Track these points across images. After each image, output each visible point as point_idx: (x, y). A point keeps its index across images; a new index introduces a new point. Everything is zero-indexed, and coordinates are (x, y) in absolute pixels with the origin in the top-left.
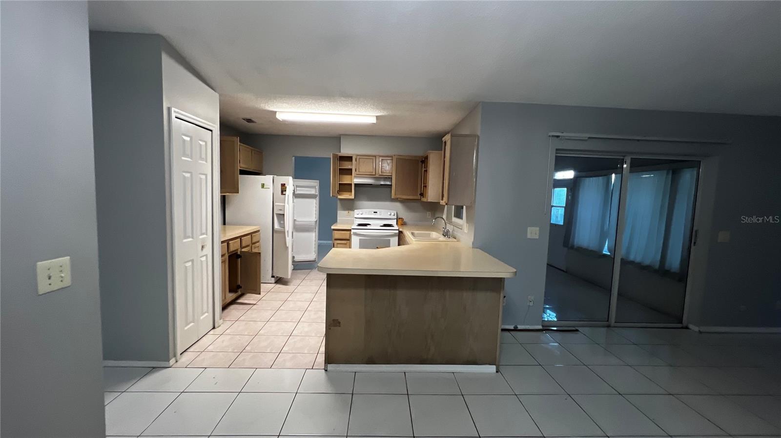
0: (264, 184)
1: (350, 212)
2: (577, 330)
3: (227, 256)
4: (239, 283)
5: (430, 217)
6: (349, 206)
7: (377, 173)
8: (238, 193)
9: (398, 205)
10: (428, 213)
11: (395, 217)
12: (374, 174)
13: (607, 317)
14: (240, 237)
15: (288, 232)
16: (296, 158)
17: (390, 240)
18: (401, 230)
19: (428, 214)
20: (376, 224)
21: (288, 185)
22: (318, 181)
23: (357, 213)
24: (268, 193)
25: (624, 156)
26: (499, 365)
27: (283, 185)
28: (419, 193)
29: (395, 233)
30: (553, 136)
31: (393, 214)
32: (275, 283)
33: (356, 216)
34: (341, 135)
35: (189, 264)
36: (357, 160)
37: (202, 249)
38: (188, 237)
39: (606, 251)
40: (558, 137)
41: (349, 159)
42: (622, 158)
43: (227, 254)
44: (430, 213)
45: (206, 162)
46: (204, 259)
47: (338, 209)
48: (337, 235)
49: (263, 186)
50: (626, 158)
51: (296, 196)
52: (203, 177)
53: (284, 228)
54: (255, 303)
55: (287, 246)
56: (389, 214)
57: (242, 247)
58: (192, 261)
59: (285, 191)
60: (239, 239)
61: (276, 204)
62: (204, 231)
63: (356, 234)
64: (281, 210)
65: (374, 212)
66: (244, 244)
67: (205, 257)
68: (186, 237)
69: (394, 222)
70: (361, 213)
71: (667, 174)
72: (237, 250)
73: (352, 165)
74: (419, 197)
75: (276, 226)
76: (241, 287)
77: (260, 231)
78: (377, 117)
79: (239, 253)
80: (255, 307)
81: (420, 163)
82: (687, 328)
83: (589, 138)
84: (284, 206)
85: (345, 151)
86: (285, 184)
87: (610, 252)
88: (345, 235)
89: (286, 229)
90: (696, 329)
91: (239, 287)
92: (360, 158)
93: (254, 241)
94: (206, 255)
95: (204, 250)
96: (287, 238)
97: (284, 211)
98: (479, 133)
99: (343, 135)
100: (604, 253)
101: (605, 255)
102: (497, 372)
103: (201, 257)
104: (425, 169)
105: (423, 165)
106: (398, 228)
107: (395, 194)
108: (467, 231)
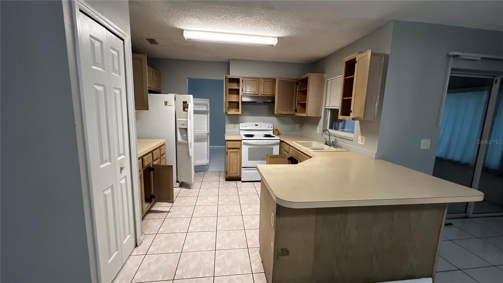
0: (167, 102)
1: (235, 125)
2: (451, 224)
3: (142, 172)
4: (153, 193)
6: (235, 120)
7: (260, 92)
8: (148, 110)
9: (274, 119)
10: (297, 125)
11: (272, 129)
12: (257, 93)
14: (152, 152)
15: (191, 144)
16: (189, 79)
17: (273, 148)
18: (281, 140)
20: (259, 135)
21: (190, 102)
22: (209, 100)
23: (242, 126)
24: (171, 110)
27: (185, 103)
28: (294, 109)
29: (277, 143)
30: (453, 55)
31: (270, 126)
32: (180, 187)
33: (241, 128)
34: (229, 60)
35: (109, 191)
36: (244, 82)
37: (121, 172)
38: (106, 161)
40: (457, 56)
41: (237, 81)
42: (493, 77)
43: (142, 170)
45: (120, 75)
46: (123, 181)
47: (226, 122)
48: (230, 145)
49: (166, 103)
51: (195, 112)
52: (117, 92)
53: (187, 140)
54: (168, 210)
55: (191, 156)
56: (267, 126)
57: (153, 161)
58: (112, 187)
59: (188, 108)
60: (151, 154)
61: (178, 119)
62: (122, 152)
63: (245, 144)
64: (183, 125)
65: (256, 125)
66: (155, 158)
67: (124, 179)
68: (103, 162)
70: (245, 126)
72: (150, 164)
73: (239, 86)
74: (294, 113)
75: (179, 139)
76: (155, 197)
77: (166, 144)
79: (151, 166)
80: (169, 215)
81: (295, 85)
84: (187, 121)
85: (234, 74)
86: (186, 102)
88: (236, 145)
89: (189, 142)
91: (153, 197)
92: (245, 80)
93: (162, 153)
94: (125, 177)
95: (123, 171)
96: (190, 150)
97: (187, 126)
99: (232, 59)
103: (120, 180)
104: (299, 89)
105: (298, 86)
106: (279, 138)
107: (277, 110)
108: (363, 144)
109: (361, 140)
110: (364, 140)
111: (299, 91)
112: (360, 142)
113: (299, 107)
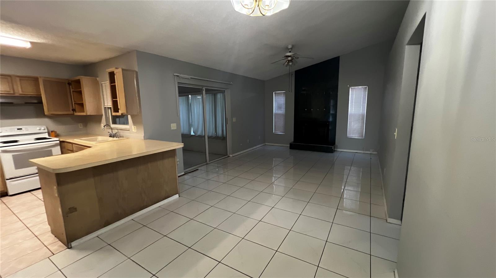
2: (198, 169)
5: (82, 127)
7: (16, 91)
9: (46, 120)
10: (79, 124)
11: (46, 131)
12: (12, 93)
13: (205, 160)
18: (61, 140)
19: (80, 126)
20: (28, 139)
25: (203, 87)
26: (179, 193)
28: (71, 109)
29: (56, 144)
30: (176, 76)
31: (43, 128)
39: (192, 133)
40: (178, 76)
42: (202, 88)
44: (81, 124)
50: (203, 88)
56: (38, 128)
65: (18, 129)
69: (46, 135)
71: (212, 96)
74: (71, 112)
78: (31, 43)
81: (67, 85)
82: (229, 156)
83: (191, 78)
87: (194, 133)
90: (231, 156)
98: (136, 69)
100: (192, 134)
101: (192, 135)
102: (179, 197)
104: (73, 90)
105: (71, 86)
106: (58, 139)
107: (48, 111)
108: (136, 131)
109: (134, 129)
110: (136, 129)
111: (73, 91)
112: (134, 131)
113: (77, 108)
